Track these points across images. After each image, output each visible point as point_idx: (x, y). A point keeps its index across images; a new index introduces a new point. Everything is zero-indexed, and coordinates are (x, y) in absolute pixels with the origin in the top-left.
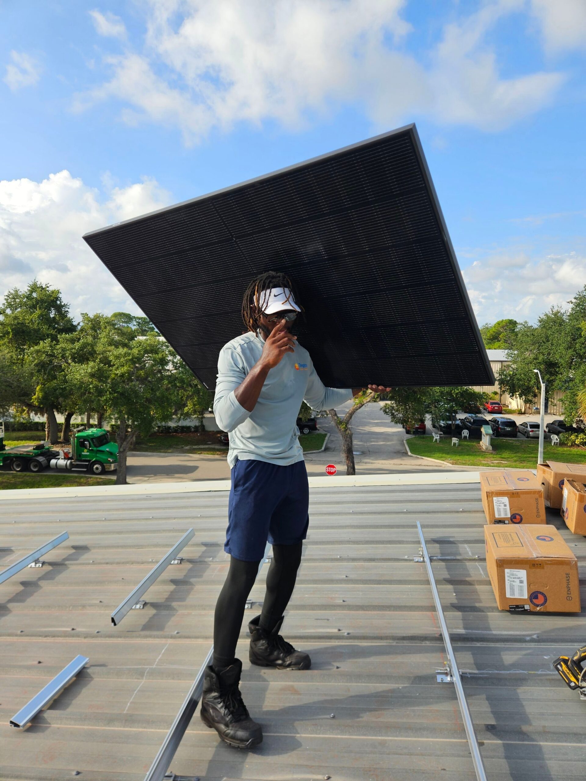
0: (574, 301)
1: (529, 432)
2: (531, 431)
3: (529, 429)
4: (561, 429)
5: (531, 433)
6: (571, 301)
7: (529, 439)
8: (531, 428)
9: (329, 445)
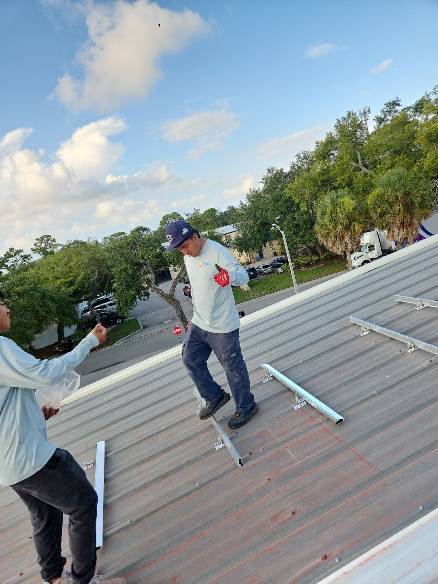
0: (263, 181)
1: (263, 271)
2: (265, 270)
3: (263, 269)
4: (280, 264)
5: (265, 271)
6: (261, 182)
7: (265, 275)
8: (264, 268)
9: (144, 324)
